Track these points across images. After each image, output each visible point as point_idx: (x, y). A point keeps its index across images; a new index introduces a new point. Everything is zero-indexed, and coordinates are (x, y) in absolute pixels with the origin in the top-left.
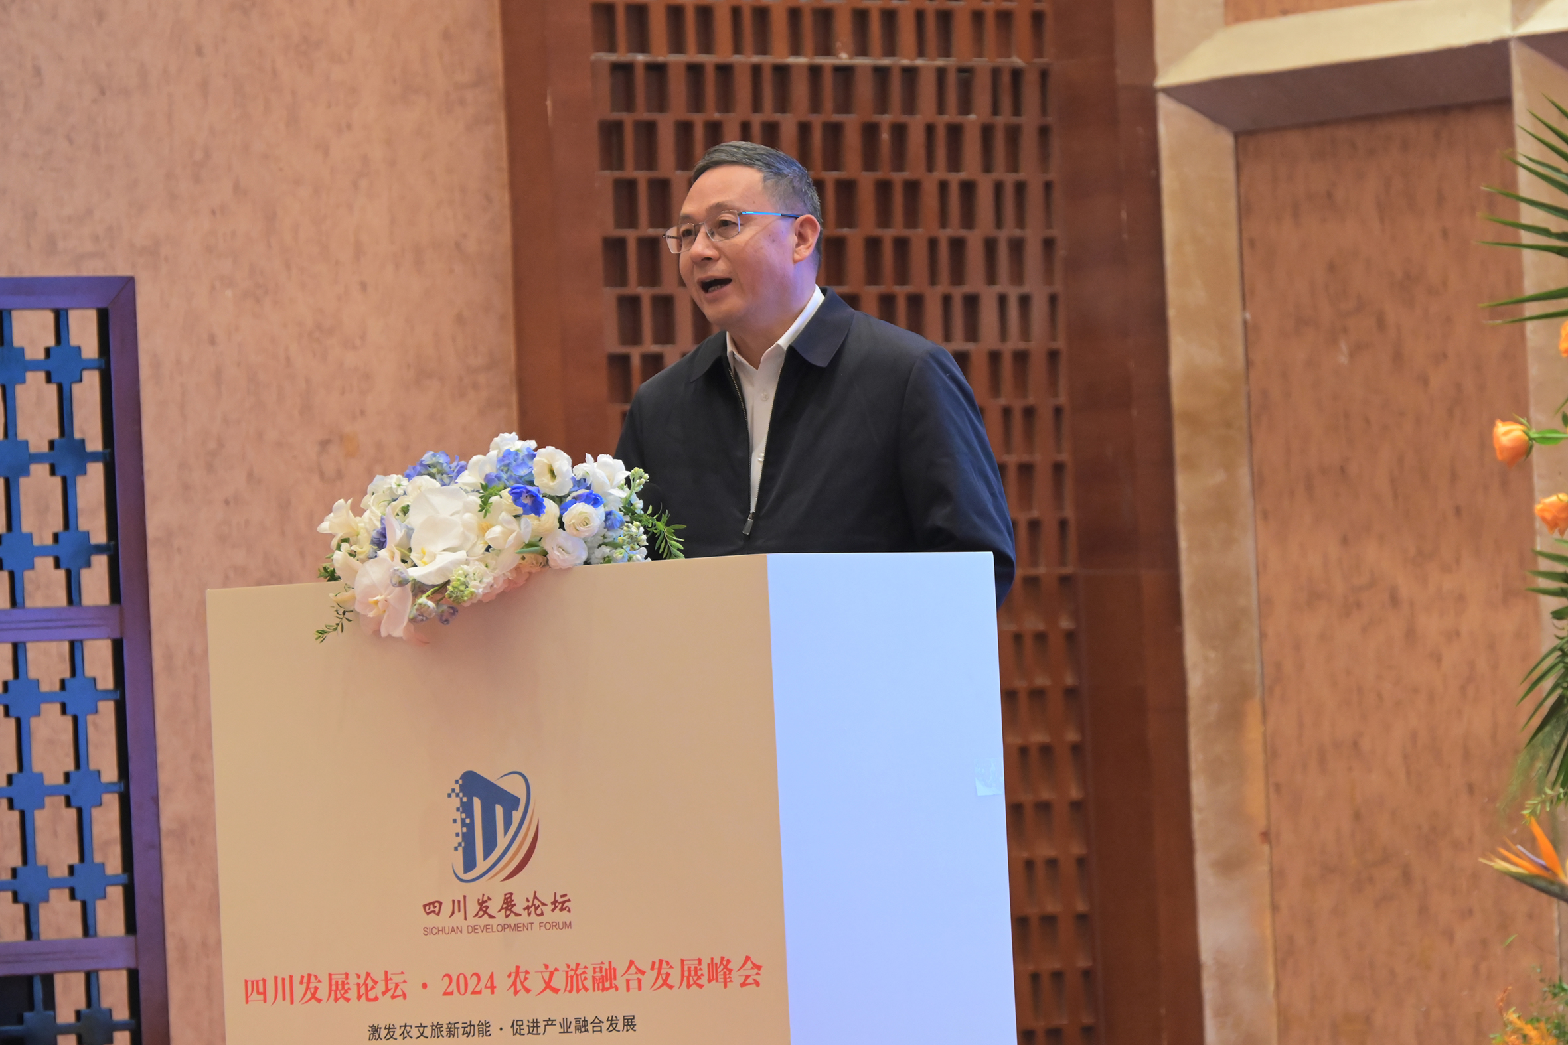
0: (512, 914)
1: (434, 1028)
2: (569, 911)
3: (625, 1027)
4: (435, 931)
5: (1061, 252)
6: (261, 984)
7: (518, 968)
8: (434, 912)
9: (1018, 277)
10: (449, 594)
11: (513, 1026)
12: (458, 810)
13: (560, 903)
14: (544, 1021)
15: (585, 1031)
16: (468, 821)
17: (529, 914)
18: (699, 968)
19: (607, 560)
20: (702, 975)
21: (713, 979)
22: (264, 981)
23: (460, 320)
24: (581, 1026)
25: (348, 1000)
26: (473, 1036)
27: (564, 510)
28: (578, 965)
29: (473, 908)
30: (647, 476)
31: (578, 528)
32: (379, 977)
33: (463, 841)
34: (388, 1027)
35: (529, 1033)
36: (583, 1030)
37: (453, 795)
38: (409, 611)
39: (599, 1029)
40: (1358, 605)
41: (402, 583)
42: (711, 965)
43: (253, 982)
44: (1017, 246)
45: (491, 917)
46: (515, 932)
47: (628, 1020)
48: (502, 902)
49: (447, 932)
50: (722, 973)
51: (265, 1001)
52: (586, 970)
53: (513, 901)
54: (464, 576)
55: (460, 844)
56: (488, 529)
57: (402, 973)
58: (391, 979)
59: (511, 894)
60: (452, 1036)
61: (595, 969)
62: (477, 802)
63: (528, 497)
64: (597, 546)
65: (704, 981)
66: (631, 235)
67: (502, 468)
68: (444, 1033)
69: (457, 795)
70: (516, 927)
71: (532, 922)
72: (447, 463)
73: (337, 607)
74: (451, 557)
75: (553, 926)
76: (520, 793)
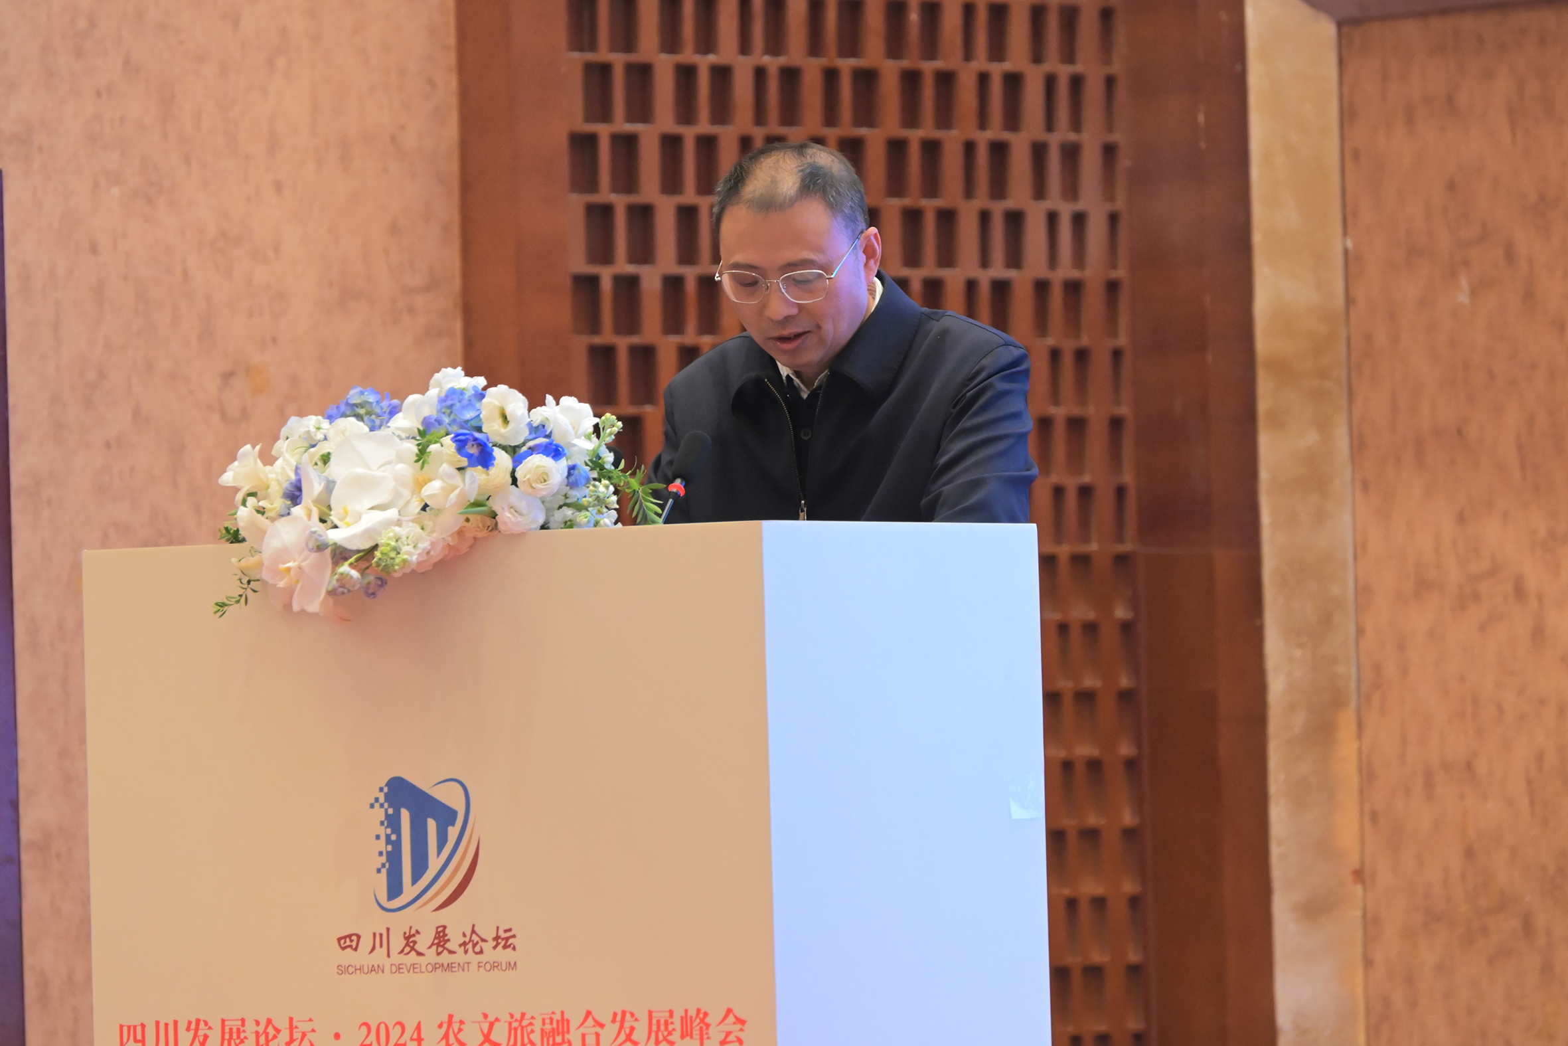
0: (445, 952)
4: (351, 970)
5: (1124, 162)
6: (139, 1029)
7: (451, 1017)
8: (350, 946)
9: (1071, 191)
10: (377, 562)
12: (382, 823)
13: (503, 939)
16: (394, 837)
17: (466, 952)
18: (670, 1022)
19: (569, 524)
20: (674, 1030)
21: (687, 1035)
22: (143, 1026)
23: (394, 229)
27: (517, 463)
28: (523, 1015)
29: (397, 942)
30: (620, 424)
31: (534, 485)
32: (283, 1024)
33: (387, 861)
37: (377, 805)
38: (328, 581)
40: (1476, 597)
41: (320, 547)
42: (685, 1019)
43: (129, 1027)
44: (1071, 153)
45: (420, 954)
46: (448, 974)
48: (434, 936)
49: (366, 971)
50: (698, 1028)
52: (533, 1021)
53: (447, 935)
54: (394, 540)
55: (383, 865)
56: (426, 484)
57: (311, 1020)
58: (297, 1027)
59: (445, 927)
61: (544, 1020)
62: (405, 815)
63: (475, 446)
64: (557, 506)
66: (603, 131)
67: (444, 410)
69: (382, 806)
70: (449, 967)
71: (468, 961)
72: (377, 402)
73: (240, 575)
74: (379, 516)
75: (494, 967)
76: (458, 805)
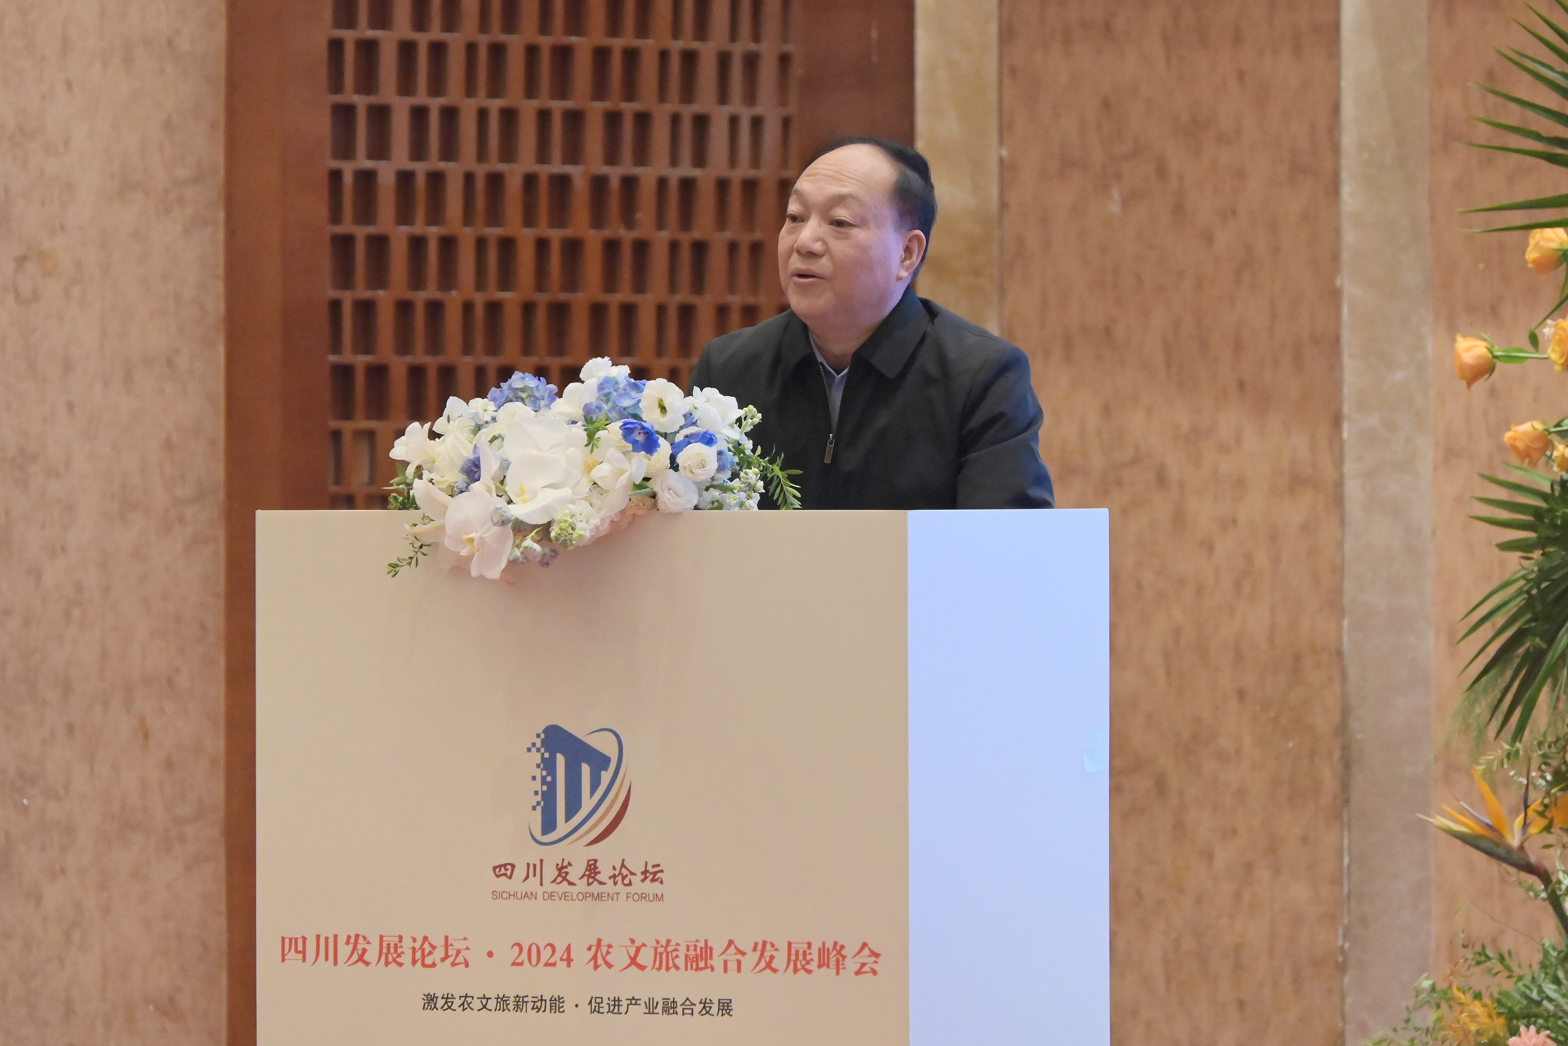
0: (595, 882)
1: (499, 1000)
2: (662, 882)
3: (720, 1012)
4: (505, 895)
5: (797, 70)
6: (300, 942)
7: (599, 941)
8: (505, 875)
9: (750, 98)
10: (554, 536)
11: (590, 1003)
12: (538, 766)
13: (651, 873)
14: (627, 999)
15: (674, 1013)
16: (549, 778)
17: (615, 883)
18: (808, 952)
19: (718, 505)
20: (812, 960)
21: (824, 964)
22: (304, 939)
24: (670, 1007)
25: (401, 965)
26: (544, 1011)
27: (676, 450)
28: (669, 941)
29: (550, 872)
31: (694, 471)
32: (439, 942)
33: (543, 799)
34: (445, 996)
35: (609, 1011)
36: (671, 1011)
38: (509, 551)
39: (690, 1011)
41: (504, 523)
42: (823, 951)
43: (291, 939)
44: (751, 62)
45: (571, 884)
46: (597, 902)
47: (724, 1003)
48: (585, 868)
49: (519, 896)
50: (835, 959)
51: (304, 960)
52: (678, 947)
53: (597, 868)
54: (569, 516)
55: (538, 803)
56: (595, 466)
57: (465, 939)
58: (451, 945)
59: (596, 861)
60: (519, 1010)
61: (688, 947)
62: (560, 760)
63: (642, 434)
64: (704, 488)
65: (813, 966)
66: (349, 37)
67: (602, 397)
68: (511, 1007)
69: (538, 750)
70: (599, 896)
71: (618, 892)
72: (537, 387)
73: (412, 539)
74: (553, 494)
75: (642, 897)
76: (610, 750)
